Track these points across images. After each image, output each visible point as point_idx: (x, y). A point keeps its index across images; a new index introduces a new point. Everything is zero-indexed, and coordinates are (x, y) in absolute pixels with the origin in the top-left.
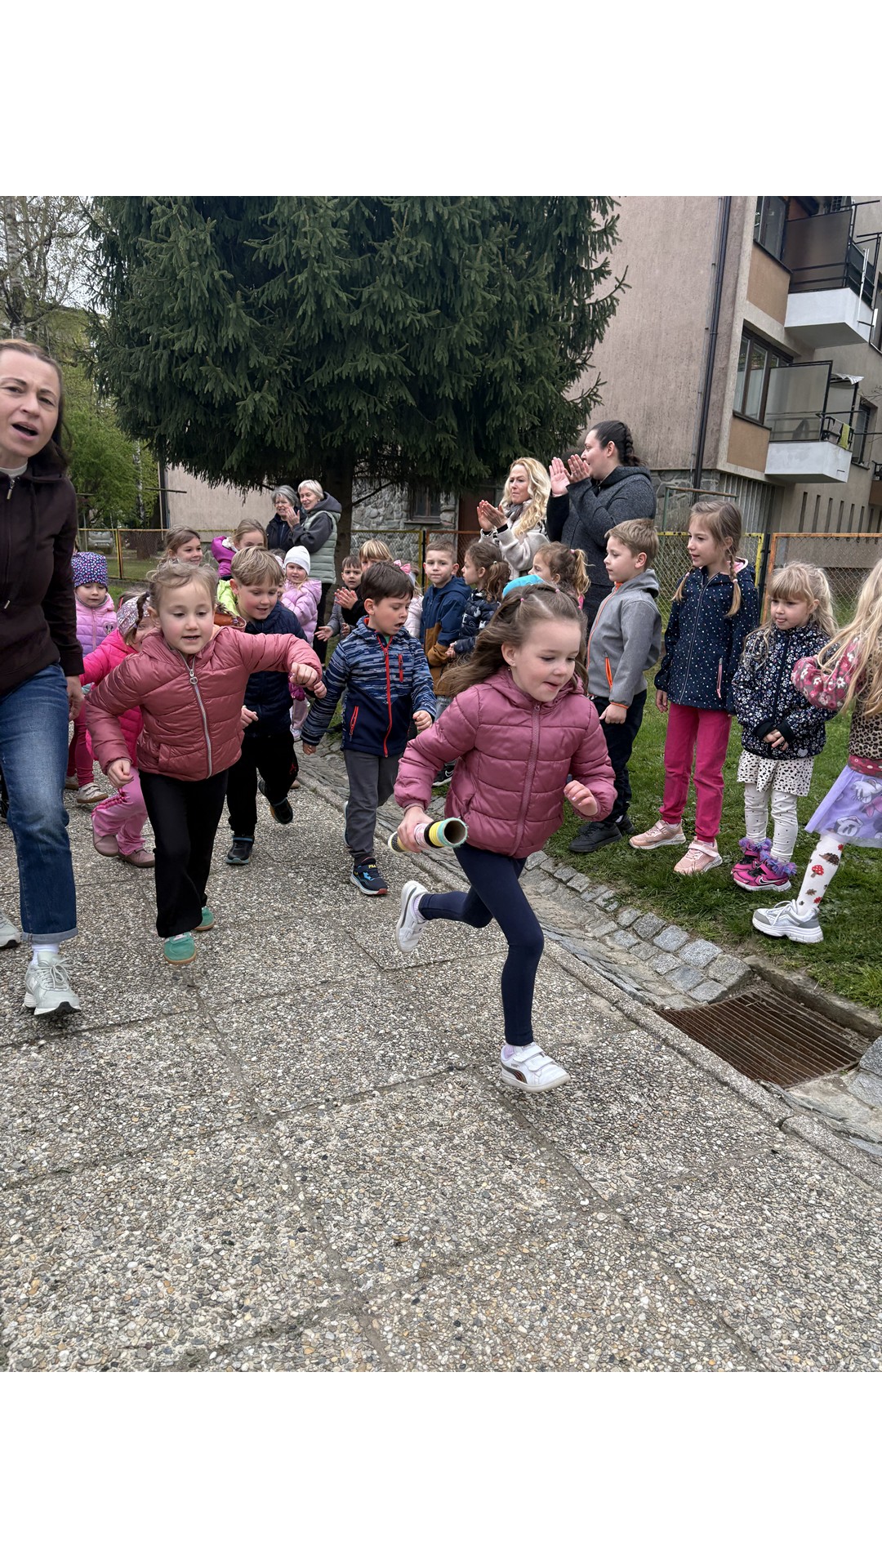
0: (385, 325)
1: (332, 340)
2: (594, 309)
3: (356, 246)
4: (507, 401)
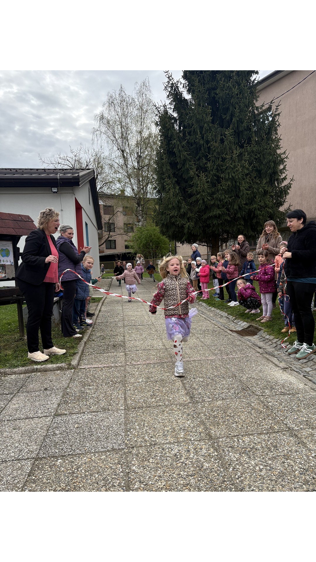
0: (220, 203)
1: (207, 208)
2: (285, 187)
3: (214, 185)
4: (257, 215)
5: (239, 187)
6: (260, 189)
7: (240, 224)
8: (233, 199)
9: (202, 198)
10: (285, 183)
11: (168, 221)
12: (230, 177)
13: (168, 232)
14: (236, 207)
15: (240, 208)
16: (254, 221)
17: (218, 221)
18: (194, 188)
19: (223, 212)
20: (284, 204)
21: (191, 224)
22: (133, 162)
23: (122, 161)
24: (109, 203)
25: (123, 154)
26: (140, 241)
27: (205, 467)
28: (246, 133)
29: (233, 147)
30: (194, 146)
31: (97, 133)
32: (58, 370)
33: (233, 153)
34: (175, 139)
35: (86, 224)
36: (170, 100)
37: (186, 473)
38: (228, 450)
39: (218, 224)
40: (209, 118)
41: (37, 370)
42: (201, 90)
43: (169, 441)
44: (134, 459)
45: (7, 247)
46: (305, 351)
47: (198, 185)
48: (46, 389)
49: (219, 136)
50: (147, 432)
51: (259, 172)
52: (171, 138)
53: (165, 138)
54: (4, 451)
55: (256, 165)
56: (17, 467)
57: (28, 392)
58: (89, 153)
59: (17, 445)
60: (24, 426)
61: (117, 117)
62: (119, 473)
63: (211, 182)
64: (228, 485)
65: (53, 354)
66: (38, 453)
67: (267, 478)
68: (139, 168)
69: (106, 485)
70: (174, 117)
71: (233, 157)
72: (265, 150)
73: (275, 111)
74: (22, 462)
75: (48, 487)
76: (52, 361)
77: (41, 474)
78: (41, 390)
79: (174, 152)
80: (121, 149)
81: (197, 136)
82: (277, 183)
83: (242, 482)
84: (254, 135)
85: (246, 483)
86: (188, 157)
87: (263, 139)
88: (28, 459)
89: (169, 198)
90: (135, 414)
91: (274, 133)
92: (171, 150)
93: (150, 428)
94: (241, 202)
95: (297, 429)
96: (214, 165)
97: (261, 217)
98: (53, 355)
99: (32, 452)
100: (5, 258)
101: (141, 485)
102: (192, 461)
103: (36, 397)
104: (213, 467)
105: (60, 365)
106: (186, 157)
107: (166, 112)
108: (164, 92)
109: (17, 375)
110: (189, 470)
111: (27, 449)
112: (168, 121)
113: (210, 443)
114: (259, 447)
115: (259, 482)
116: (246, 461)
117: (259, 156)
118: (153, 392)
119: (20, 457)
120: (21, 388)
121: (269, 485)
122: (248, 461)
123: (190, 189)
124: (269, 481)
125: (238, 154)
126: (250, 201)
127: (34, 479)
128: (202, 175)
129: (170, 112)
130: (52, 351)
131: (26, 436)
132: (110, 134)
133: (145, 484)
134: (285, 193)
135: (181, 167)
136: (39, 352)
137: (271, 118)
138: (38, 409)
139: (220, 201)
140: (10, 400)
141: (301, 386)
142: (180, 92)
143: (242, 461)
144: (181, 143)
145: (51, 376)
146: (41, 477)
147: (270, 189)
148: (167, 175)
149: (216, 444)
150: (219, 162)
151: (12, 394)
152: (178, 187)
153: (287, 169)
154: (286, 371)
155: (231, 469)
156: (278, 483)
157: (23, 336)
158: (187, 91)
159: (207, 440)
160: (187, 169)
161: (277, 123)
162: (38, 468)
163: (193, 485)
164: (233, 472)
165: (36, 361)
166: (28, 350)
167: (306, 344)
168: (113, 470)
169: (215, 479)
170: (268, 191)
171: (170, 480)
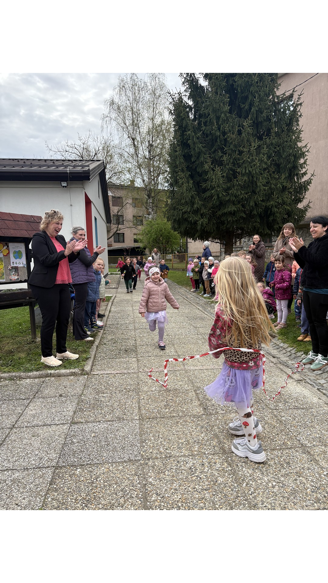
0: (236, 199)
1: (222, 204)
2: (304, 183)
3: (229, 180)
4: (274, 213)
5: (256, 182)
6: (278, 184)
7: (256, 222)
8: (249, 195)
9: (217, 194)
10: (305, 178)
11: (181, 217)
12: (247, 171)
13: (180, 228)
14: (252, 203)
15: (256, 204)
16: (271, 219)
17: (233, 218)
18: (209, 183)
19: (238, 209)
20: (303, 201)
21: (205, 220)
22: (144, 151)
23: (132, 150)
24: (118, 194)
25: (134, 143)
26: (149, 235)
27: (219, 482)
28: (265, 124)
29: (252, 139)
30: (210, 137)
31: (107, 119)
32: (71, 376)
33: (251, 145)
34: (189, 130)
35: (96, 219)
36: (186, 87)
37: (200, 487)
38: (241, 466)
39: (233, 221)
40: (227, 108)
41: (51, 375)
42: (218, 77)
43: (184, 454)
44: (151, 471)
45: (20, 249)
46: (320, 362)
47: (213, 179)
48: (61, 396)
49: (237, 127)
50: (162, 444)
51: (278, 166)
52: (185, 128)
53: (179, 129)
54: (24, 458)
55: (275, 158)
56: (39, 475)
57: (44, 398)
58: (98, 141)
59: (37, 453)
60: (42, 433)
61: (128, 102)
62: (136, 485)
63: (227, 177)
64: (241, 501)
65: (66, 358)
66: (58, 462)
67: (279, 495)
68: (150, 158)
69: (125, 496)
70: (189, 105)
71: (251, 150)
72: (285, 143)
73: (297, 101)
74: (43, 470)
75: (69, 496)
76: (65, 366)
77: (62, 483)
78: (56, 396)
79: (189, 144)
80: (131, 137)
81: (213, 127)
82: (297, 179)
83: (255, 497)
84: (273, 126)
85: (259, 499)
86: (204, 150)
87: (283, 131)
88: (48, 467)
89: (182, 193)
90: (149, 424)
91: (295, 124)
92: (185, 141)
93: (165, 440)
94: (257, 198)
95: (310, 445)
96: (230, 158)
97: (278, 215)
98: (66, 360)
99: (51, 460)
100: (18, 261)
101: (158, 497)
102: (207, 475)
103: (52, 403)
104: (227, 482)
105: (74, 371)
106: (201, 149)
107: (181, 99)
108: (180, 78)
109: (31, 379)
110: (203, 484)
111: (47, 458)
112: (183, 110)
113: (224, 458)
114: (272, 463)
115: (271, 499)
116: (259, 477)
117: (278, 149)
118: (167, 402)
119: (40, 465)
120: (36, 394)
121: (281, 502)
122: (261, 477)
123: (204, 184)
124: (281, 498)
125: (256, 147)
126: (267, 197)
127: (55, 488)
128: (217, 169)
129: (185, 99)
130: (65, 356)
131: (45, 444)
132: (120, 120)
133: (161, 496)
134: (305, 189)
135: (196, 160)
136: (52, 356)
137: (293, 108)
138: (55, 416)
139: (236, 197)
140: (27, 406)
141: (315, 400)
142: (196, 79)
143: (255, 477)
144: (196, 134)
145: (65, 382)
146: (62, 486)
147: (288, 185)
148: (180, 168)
149: (230, 458)
150: (236, 155)
151: (28, 399)
152: (191, 182)
153: (307, 163)
154: (300, 383)
155: (244, 485)
156: (290, 500)
157: (35, 338)
158: (204, 77)
159: (220, 454)
160: (202, 162)
161: (299, 114)
162: (59, 477)
163: (208, 499)
164: (247, 487)
165: (50, 366)
166: (41, 353)
167: (321, 355)
168: (130, 481)
169: (229, 494)
170: (286, 187)
171: (185, 493)
